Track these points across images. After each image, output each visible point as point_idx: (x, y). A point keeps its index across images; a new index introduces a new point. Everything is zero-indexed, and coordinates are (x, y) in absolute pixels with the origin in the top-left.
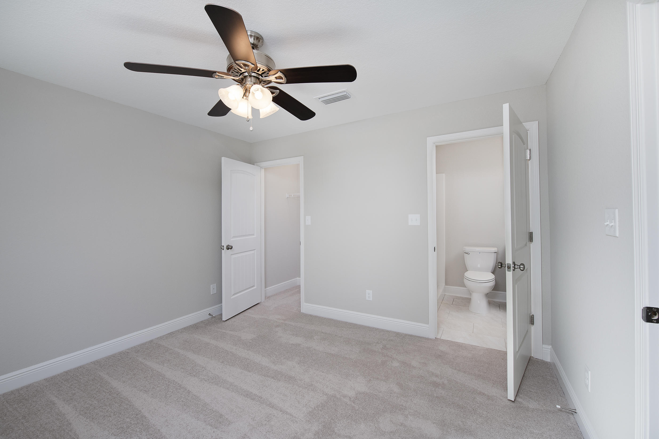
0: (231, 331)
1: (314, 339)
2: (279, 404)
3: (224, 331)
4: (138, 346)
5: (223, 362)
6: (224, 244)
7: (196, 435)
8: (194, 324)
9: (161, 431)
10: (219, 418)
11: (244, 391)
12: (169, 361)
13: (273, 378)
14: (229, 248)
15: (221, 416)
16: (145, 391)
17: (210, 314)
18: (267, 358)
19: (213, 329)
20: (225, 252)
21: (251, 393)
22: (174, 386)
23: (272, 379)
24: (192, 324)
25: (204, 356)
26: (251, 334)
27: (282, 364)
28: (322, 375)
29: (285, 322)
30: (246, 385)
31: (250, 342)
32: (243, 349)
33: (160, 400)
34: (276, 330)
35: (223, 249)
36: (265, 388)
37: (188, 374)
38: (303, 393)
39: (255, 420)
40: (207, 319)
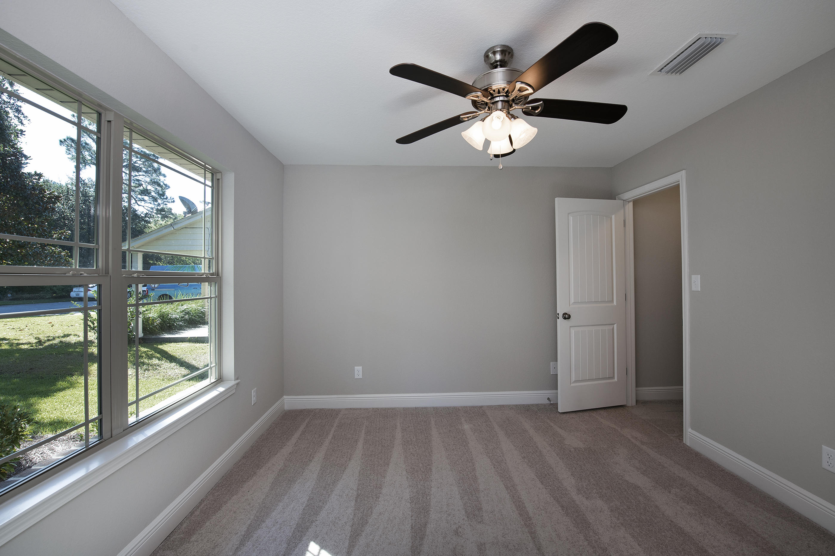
0: (560, 427)
1: (670, 492)
2: (543, 541)
3: (552, 424)
4: (469, 407)
5: (524, 458)
6: (560, 311)
7: (450, 511)
8: (528, 405)
9: (432, 488)
10: (477, 510)
11: (520, 500)
12: (481, 432)
13: (562, 507)
14: (567, 316)
15: (480, 509)
16: (446, 449)
17: (548, 399)
18: (575, 479)
19: (543, 417)
20: (560, 321)
21: (525, 507)
22: (468, 457)
23: (560, 508)
24: (526, 404)
25: (512, 442)
26: (581, 441)
27: (587, 498)
28: (633, 548)
29: (642, 446)
30: (527, 495)
31: (570, 451)
32: (556, 455)
33: (450, 463)
34: (617, 451)
35: (558, 318)
36: (543, 512)
37: (485, 453)
38: (583, 550)
39: (505, 538)
40: (545, 404)
